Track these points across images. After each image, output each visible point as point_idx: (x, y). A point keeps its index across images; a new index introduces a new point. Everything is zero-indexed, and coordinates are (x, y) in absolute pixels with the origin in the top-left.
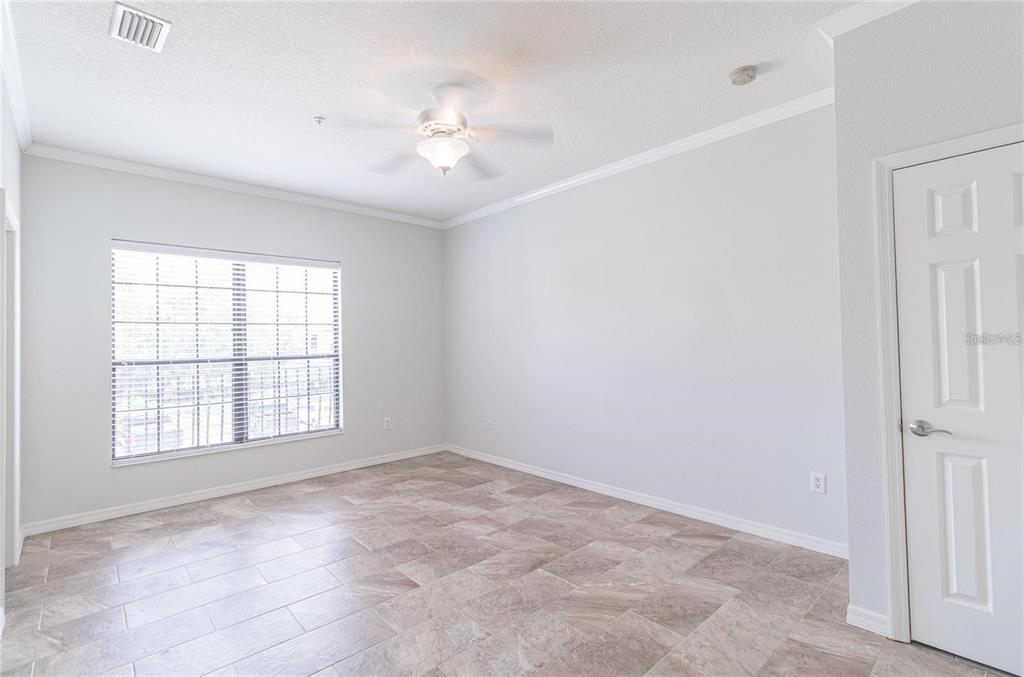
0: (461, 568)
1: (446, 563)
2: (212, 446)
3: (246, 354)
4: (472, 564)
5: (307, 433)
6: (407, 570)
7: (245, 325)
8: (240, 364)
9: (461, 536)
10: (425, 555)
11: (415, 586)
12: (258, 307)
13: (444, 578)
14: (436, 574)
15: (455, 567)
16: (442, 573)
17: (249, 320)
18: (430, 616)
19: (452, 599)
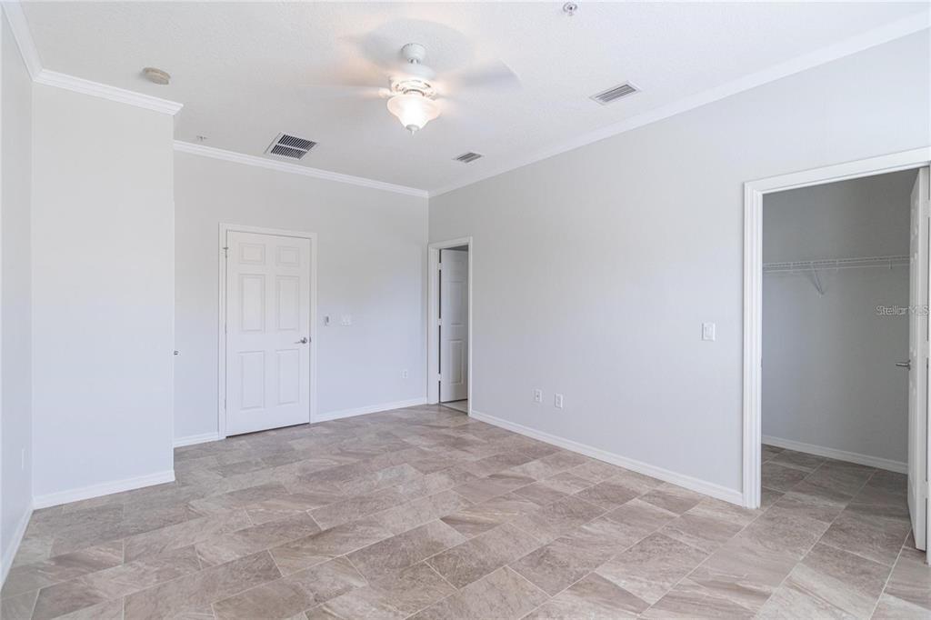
0: (400, 536)
1: (415, 542)
4: (387, 540)
6: (454, 537)
9: (388, 588)
10: (438, 555)
11: (443, 519)
13: (418, 526)
14: (426, 531)
15: (407, 536)
16: (420, 532)
18: (430, 497)
19: (414, 507)
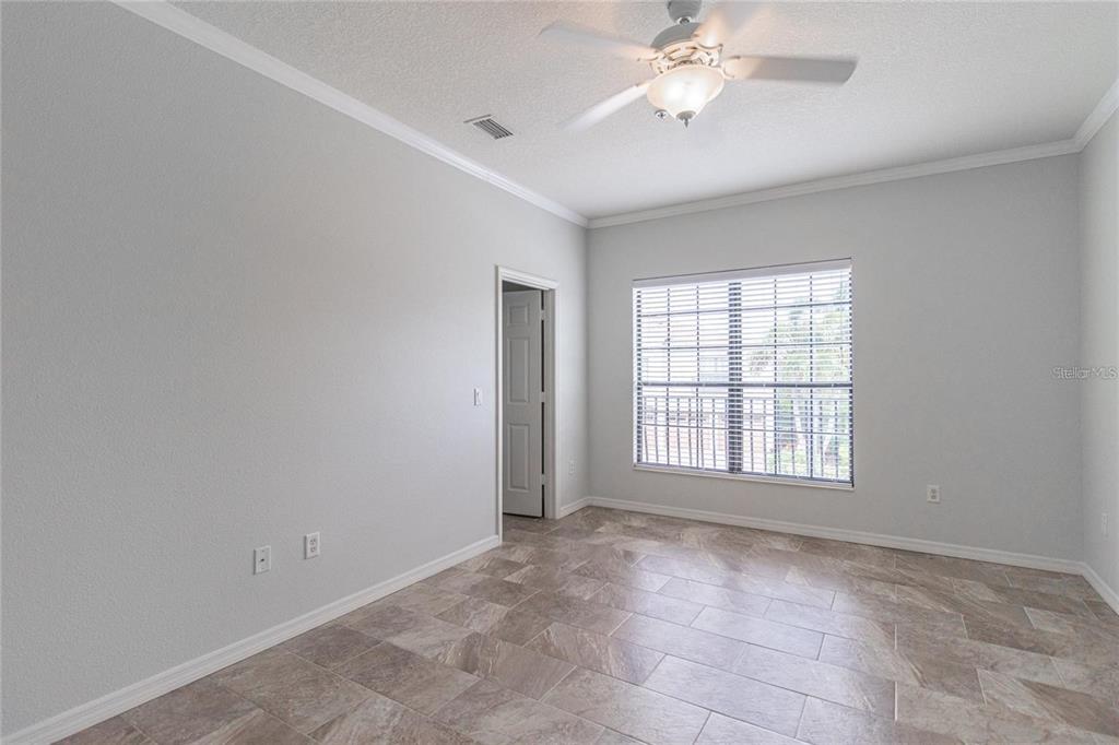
2: (707, 469)
3: (740, 380)
5: (808, 479)
7: (740, 347)
8: (735, 388)
12: (755, 329)
17: (744, 342)
